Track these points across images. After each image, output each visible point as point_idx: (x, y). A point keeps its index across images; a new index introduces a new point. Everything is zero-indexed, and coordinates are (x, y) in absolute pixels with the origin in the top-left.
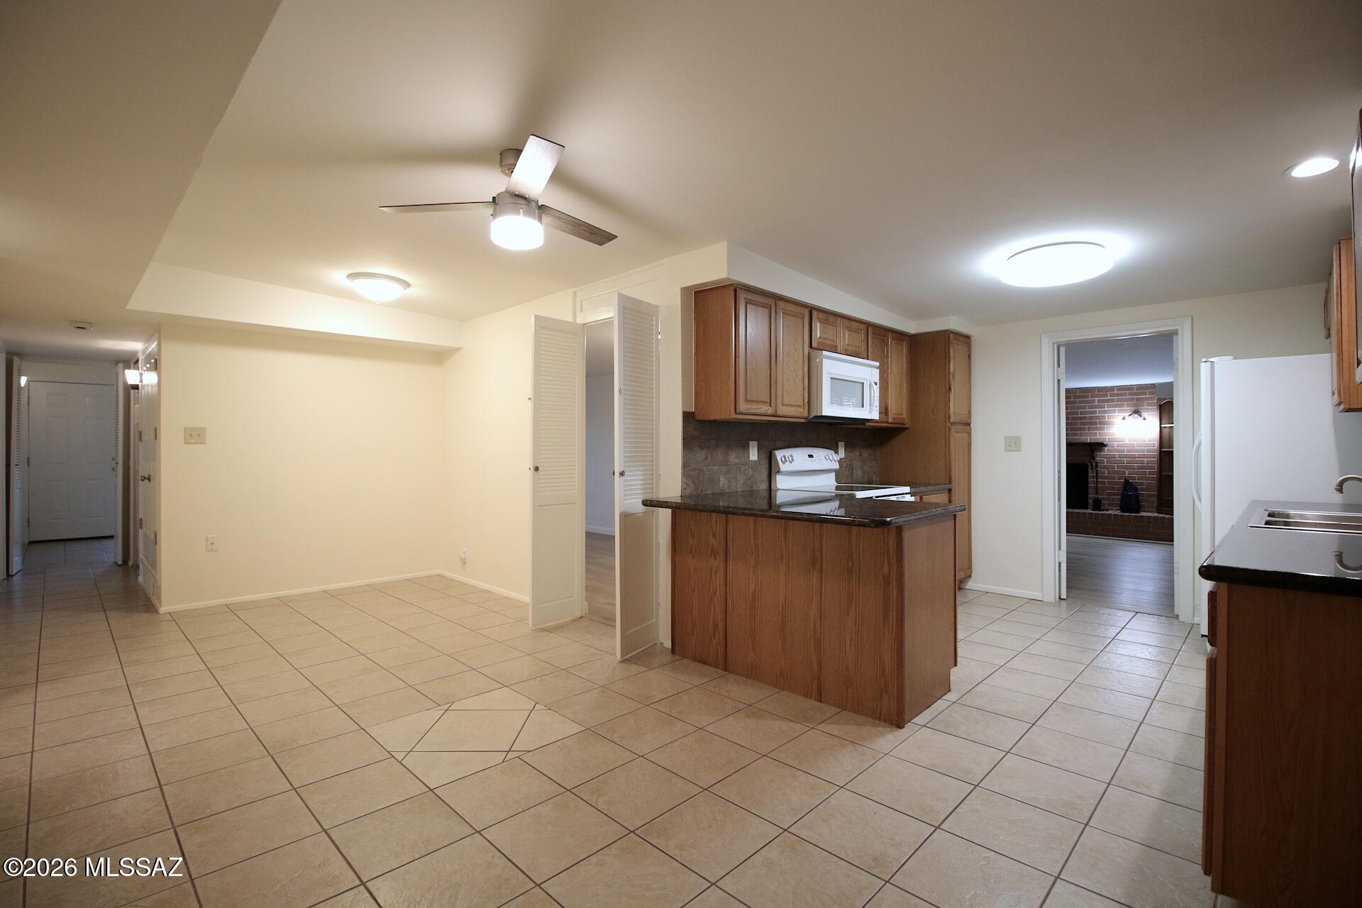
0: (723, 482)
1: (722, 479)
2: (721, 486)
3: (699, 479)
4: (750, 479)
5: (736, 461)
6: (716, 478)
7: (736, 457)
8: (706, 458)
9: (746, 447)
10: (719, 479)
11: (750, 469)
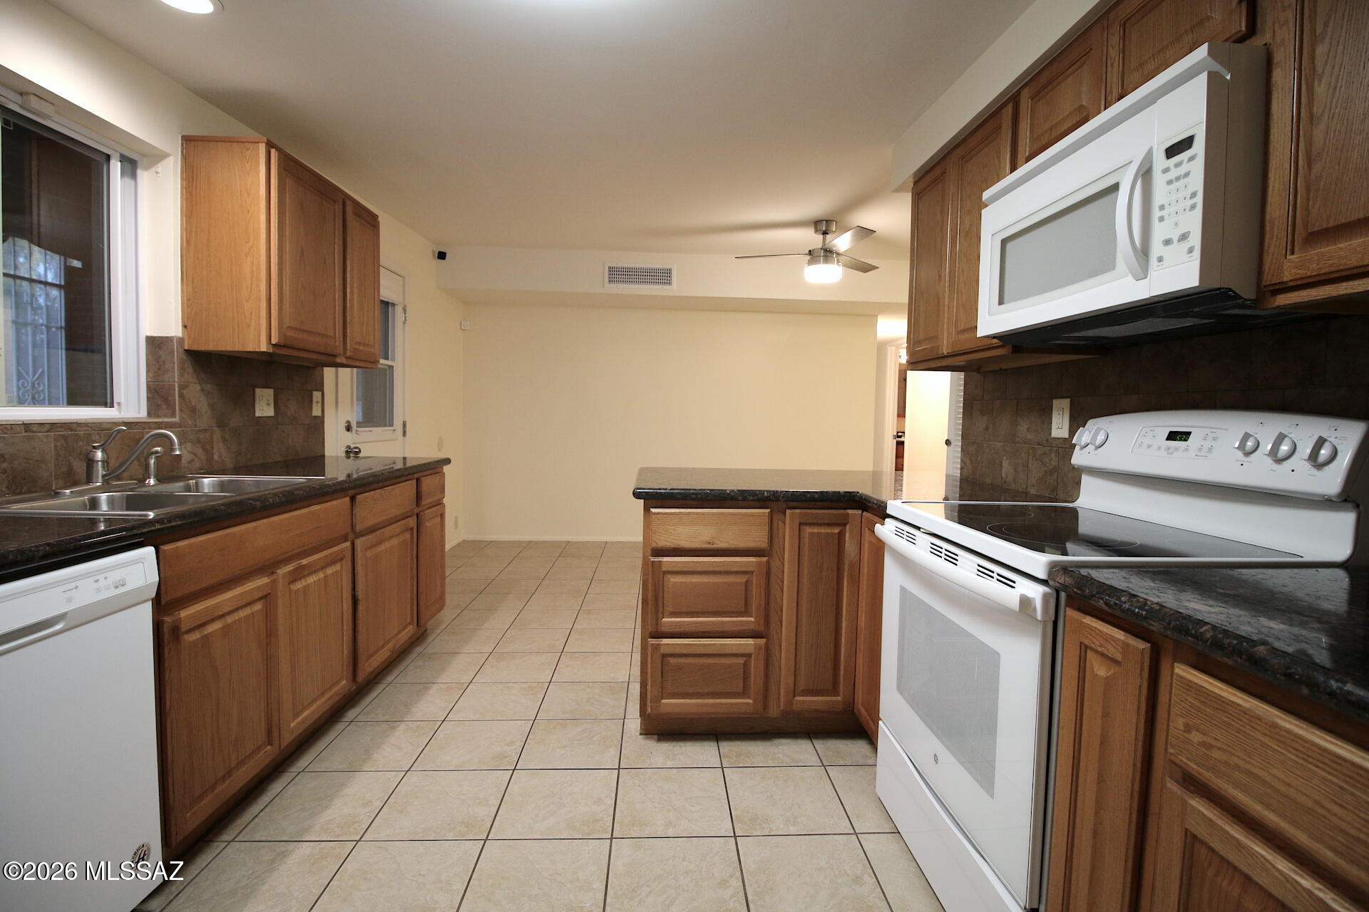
0: (1006, 468)
1: (1005, 464)
2: (1003, 475)
3: (977, 459)
4: (1051, 472)
5: (1030, 436)
6: (997, 461)
7: (1028, 430)
8: (987, 429)
9: (1046, 413)
10: (1001, 462)
11: (1053, 455)
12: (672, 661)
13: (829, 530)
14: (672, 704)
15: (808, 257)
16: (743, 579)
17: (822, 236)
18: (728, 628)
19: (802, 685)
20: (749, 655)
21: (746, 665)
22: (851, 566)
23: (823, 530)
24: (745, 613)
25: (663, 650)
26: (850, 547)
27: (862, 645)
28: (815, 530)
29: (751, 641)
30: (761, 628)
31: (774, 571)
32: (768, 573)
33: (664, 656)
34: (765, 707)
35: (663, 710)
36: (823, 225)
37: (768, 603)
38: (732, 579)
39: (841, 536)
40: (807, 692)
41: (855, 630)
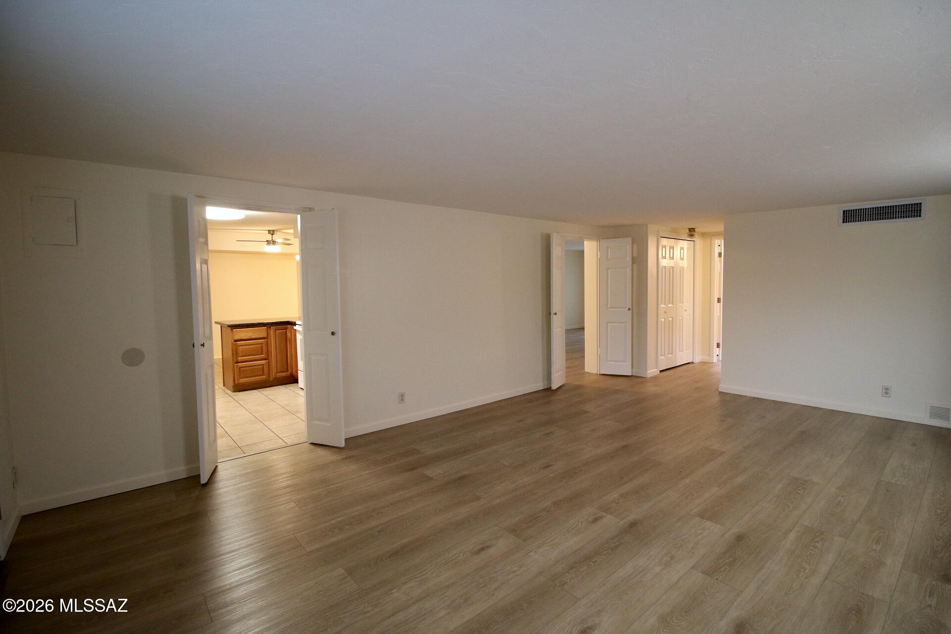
12: (242, 369)
13: (283, 331)
14: (243, 380)
15: (267, 243)
16: (260, 345)
17: (271, 235)
18: (258, 358)
19: (278, 371)
20: (264, 365)
21: (263, 367)
22: (289, 339)
23: (281, 331)
24: (262, 354)
25: (239, 366)
26: (289, 334)
27: (293, 358)
28: (279, 331)
29: (264, 361)
30: (267, 357)
31: (269, 342)
32: (267, 343)
33: (240, 368)
34: (269, 378)
35: (241, 382)
36: (272, 232)
37: (268, 351)
38: (259, 345)
39: (286, 331)
40: (280, 372)
41: (291, 355)
